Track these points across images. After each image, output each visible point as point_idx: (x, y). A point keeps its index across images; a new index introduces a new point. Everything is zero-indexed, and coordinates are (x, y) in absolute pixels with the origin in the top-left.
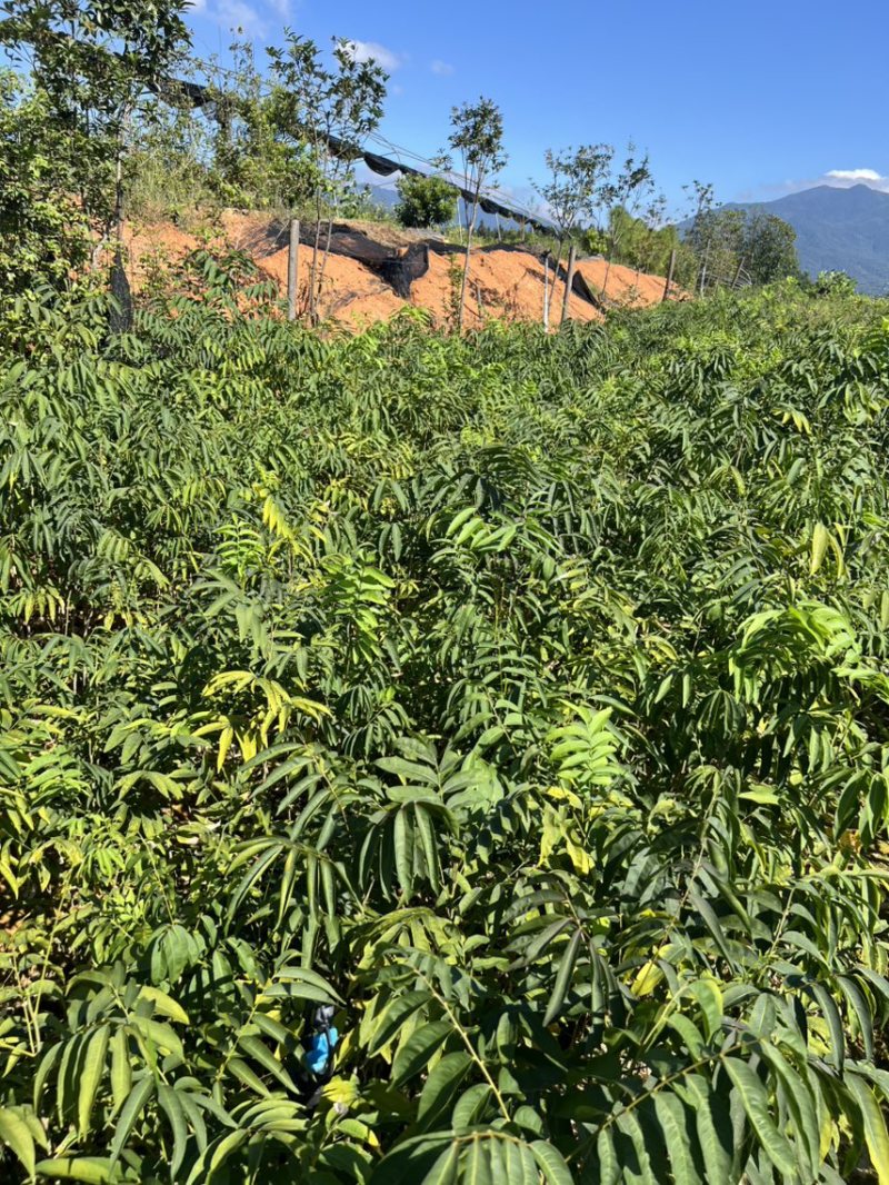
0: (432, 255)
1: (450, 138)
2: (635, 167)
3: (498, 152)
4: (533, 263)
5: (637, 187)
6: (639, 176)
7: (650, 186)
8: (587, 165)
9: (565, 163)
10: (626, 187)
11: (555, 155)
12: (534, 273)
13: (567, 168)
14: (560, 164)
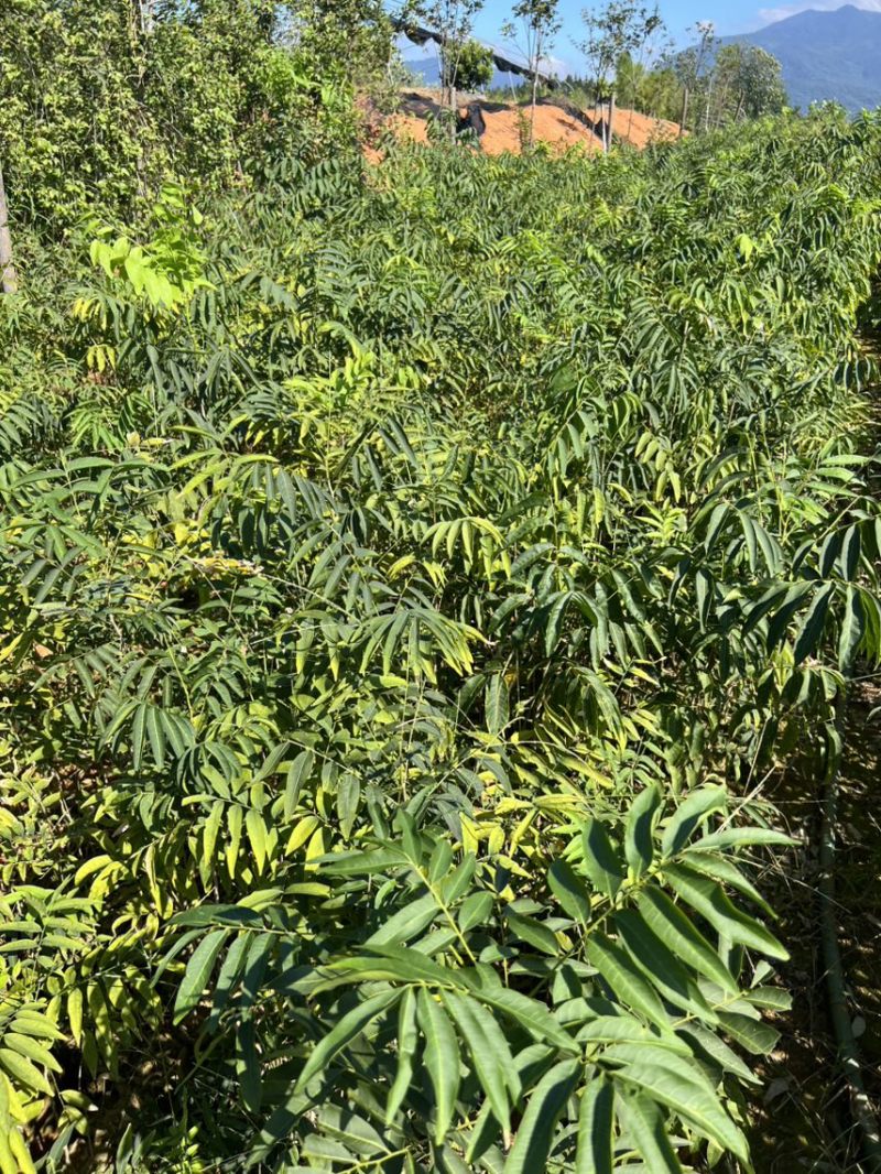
0: (484, 114)
1: (514, 9)
2: (648, 15)
3: (556, 17)
4: (561, 113)
5: (653, 33)
6: (652, 23)
7: (663, 31)
8: (617, 20)
9: (598, 19)
10: (642, 35)
11: (590, 13)
12: (562, 122)
13: (601, 24)
14: (594, 20)
